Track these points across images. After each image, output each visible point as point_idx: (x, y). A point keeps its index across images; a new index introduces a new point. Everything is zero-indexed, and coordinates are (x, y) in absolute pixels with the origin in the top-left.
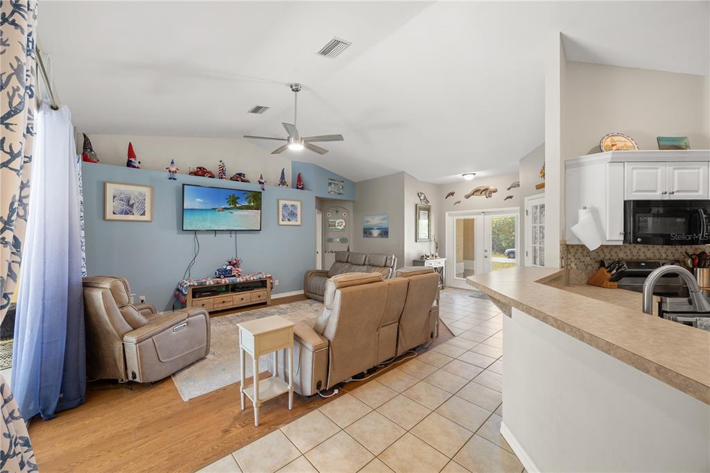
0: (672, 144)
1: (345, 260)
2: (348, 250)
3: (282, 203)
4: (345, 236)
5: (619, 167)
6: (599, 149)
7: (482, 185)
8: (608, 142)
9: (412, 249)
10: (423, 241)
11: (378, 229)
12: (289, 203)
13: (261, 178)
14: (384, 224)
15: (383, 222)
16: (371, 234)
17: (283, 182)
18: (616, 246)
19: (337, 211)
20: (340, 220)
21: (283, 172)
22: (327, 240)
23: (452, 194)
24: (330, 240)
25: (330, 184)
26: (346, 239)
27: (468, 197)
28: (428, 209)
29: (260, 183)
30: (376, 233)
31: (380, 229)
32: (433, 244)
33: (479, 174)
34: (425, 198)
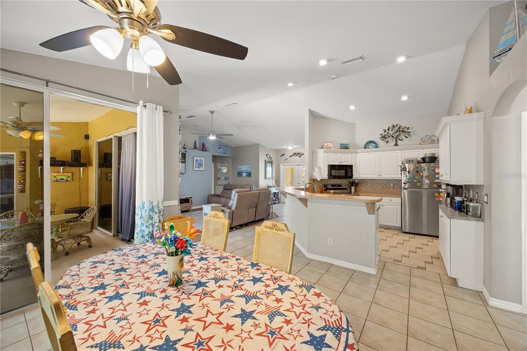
1: (229, 188)
2: (229, 183)
3: (195, 158)
4: (228, 177)
6: (322, 148)
7: (297, 151)
8: (326, 145)
9: (263, 183)
10: (269, 179)
11: (245, 172)
12: (199, 159)
13: (185, 145)
14: (249, 170)
15: (249, 169)
16: (242, 175)
17: (195, 148)
18: (325, 179)
19: (222, 163)
20: (224, 167)
21: (195, 142)
22: (217, 179)
23: (284, 155)
24: (219, 179)
25: (220, 148)
27: (291, 157)
28: (271, 163)
29: (184, 148)
30: (244, 175)
31: (247, 172)
32: (274, 181)
33: (294, 146)
34: (270, 157)
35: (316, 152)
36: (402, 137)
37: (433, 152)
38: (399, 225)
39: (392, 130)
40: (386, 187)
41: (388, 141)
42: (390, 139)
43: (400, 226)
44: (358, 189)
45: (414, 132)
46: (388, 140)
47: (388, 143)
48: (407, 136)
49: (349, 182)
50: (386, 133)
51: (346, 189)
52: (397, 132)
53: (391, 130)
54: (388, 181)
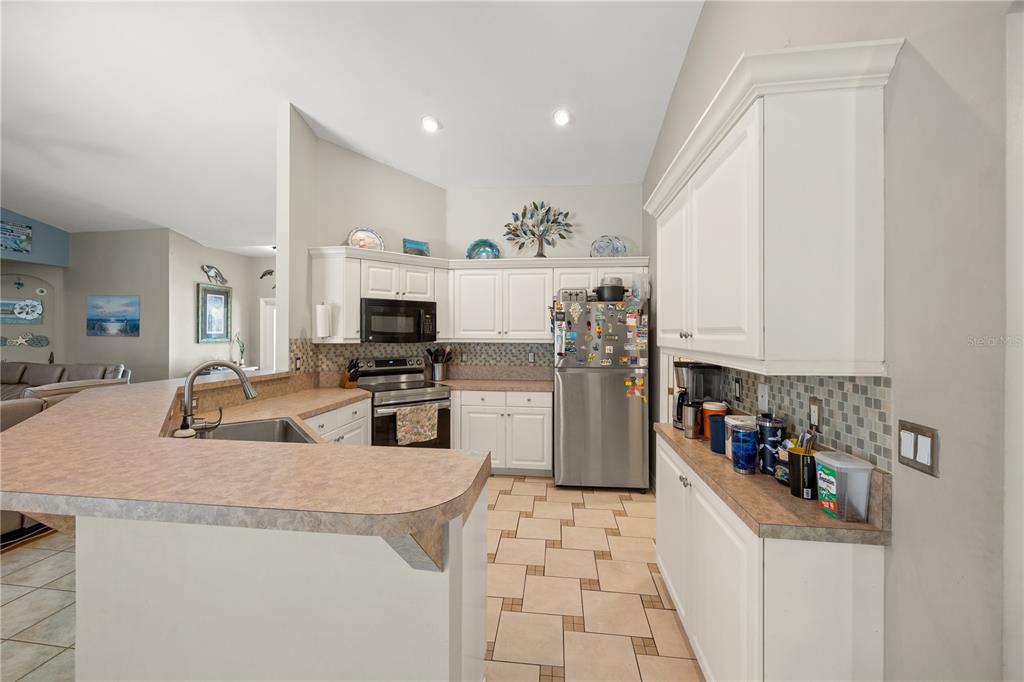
0: (417, 249)
2: (51, 361)
4: (41, 334)
5: (355, 264)
6: (345, 242)
8: (355, 237)
9: (185, 356)
11: (118, 321)
14: (131, 313)
15: (130, 309)
16: (103, 330)
18: (351, 345)
19: (20, 284)
20: (28, 302)
23: (270, 273)
26: (47, 339)
28: (227, 294)
30: (113, 328)
31: (122, 321)
34: (218, 275)
35: (322, 256)
36: (553, 236)
37: (618, 276)
38: (546, 465)
39: (532, 217)
40: (517, 363)
41: (523, 244)
42: (526, 239)
43: (550, 468)
44: (453, 369)
45: (577, 225)
46: (522, 240)
47: (523, 250)
48: (564, 233)
49: (429, 351)
50: (519, 223)
51: (420, 371)
52: (542, 222)
53: (529, 215)
54: (525, 348)
